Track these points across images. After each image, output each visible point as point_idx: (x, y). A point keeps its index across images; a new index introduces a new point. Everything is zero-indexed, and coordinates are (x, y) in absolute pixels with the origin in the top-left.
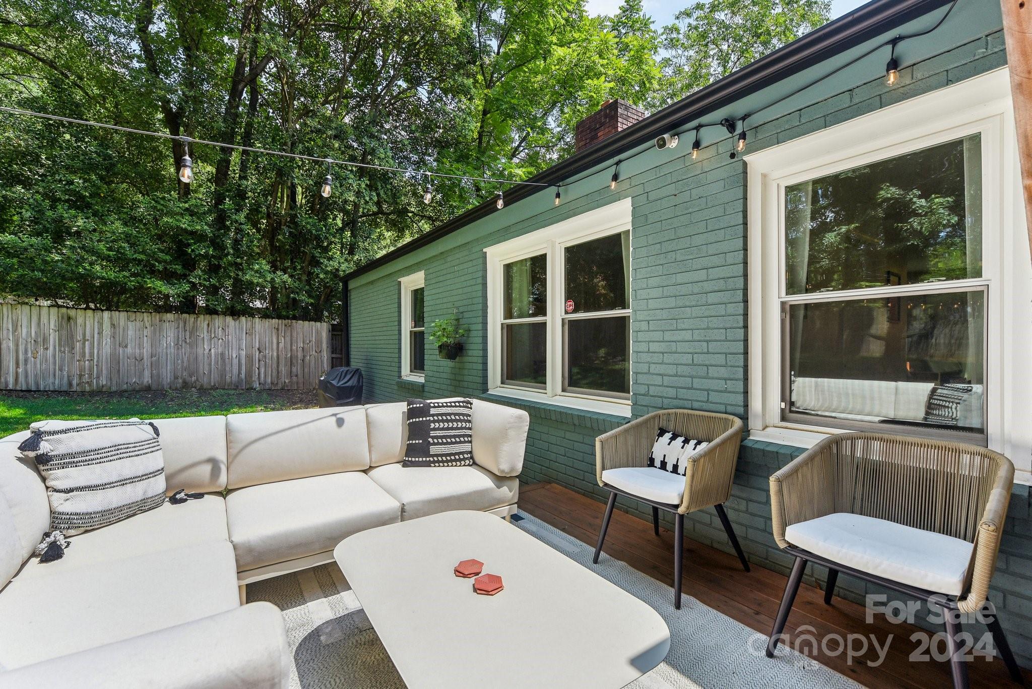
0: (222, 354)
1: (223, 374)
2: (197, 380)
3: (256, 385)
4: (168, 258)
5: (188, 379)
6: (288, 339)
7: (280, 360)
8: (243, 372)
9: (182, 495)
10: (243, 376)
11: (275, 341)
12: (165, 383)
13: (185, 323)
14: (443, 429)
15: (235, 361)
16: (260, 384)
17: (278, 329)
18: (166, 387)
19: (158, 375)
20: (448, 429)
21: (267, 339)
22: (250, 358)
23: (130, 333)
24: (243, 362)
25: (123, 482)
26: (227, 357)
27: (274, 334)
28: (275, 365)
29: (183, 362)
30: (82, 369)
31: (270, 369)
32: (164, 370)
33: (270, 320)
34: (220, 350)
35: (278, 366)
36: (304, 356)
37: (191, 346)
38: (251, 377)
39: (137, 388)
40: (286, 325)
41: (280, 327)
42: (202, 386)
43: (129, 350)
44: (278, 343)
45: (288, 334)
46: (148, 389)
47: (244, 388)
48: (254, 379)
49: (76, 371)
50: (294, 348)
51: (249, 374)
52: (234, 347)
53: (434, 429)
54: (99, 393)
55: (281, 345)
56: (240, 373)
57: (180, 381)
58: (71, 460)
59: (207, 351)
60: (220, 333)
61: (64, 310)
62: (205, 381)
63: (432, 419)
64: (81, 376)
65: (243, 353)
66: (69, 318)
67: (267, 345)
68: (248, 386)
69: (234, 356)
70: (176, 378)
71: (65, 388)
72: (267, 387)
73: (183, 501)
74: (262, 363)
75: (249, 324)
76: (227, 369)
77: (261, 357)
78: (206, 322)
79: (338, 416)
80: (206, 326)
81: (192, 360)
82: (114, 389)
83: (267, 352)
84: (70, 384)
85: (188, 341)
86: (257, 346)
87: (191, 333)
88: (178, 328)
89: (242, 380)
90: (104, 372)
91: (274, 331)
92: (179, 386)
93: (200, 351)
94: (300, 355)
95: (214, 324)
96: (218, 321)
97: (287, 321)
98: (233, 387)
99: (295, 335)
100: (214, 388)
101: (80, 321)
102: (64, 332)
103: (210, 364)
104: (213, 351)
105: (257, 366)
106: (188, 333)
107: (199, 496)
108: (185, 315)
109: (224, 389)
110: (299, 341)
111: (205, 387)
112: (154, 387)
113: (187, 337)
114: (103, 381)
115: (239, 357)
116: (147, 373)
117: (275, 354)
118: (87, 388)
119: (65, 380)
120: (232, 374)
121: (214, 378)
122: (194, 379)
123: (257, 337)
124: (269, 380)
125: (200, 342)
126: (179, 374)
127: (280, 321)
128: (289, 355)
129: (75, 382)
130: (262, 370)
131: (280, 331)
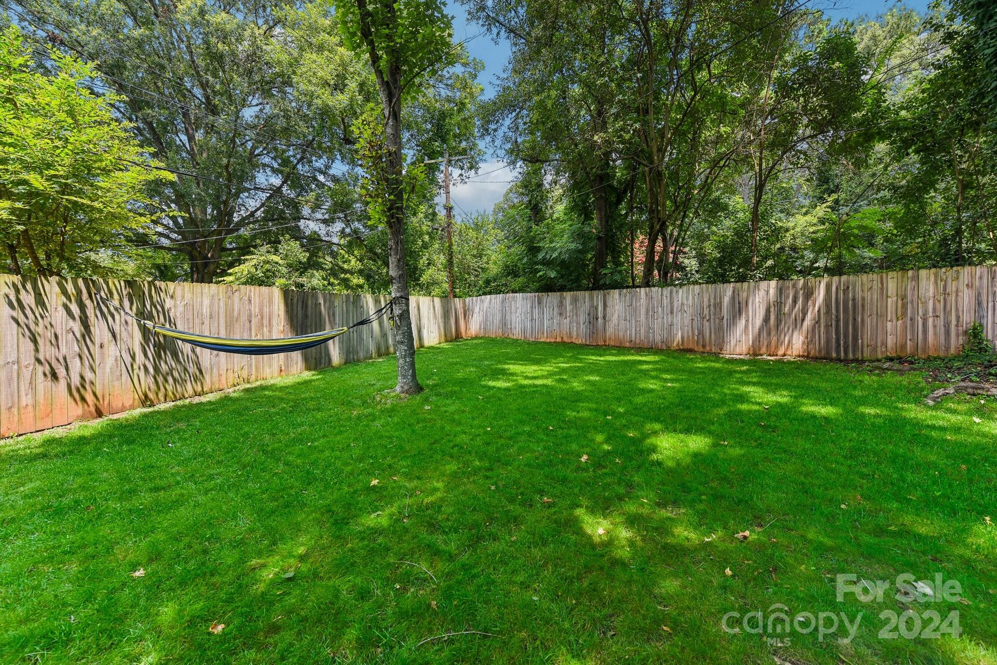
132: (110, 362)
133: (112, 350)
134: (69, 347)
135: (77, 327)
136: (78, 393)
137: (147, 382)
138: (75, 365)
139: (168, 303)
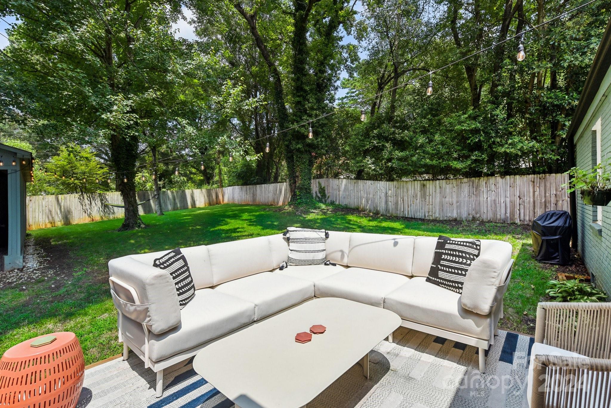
0: (495, 200)
1: (495, 213)
2: (480, 216)
3: (518, 221)
4: (459, 148)
5: (475, 215)
6: (542, 189)
7: (536, 204)
8: (508, 211)
9: (328, 263)
10: (508, 215)
11: (531, 191)
12: (463, 217)
13: (473, 183)
14: (449, 261)
15: (503, 205)
16: (520, 220)
17: (534, 182)
18: (464, 219)
19: (460, 213)
20: (452, 261)
21: (525, 189)
22: (513, 203)
23: (447, 190)
24: (508, 205)
25: (306, 252)
26: (497, 202)
27: (530, 185)
28: (532, 208)
29: (472, 205)
30: (429, 209)
31: (528, 211)
32: (463, 210)
33: (528, 176)
34: (493, 198)
35: (534, 209)
36: (557, 201)
37: (476, 196)
38: (514, 216)
39: (451, 219)
40: (540, 178)
41: (536, 180)
42: (483, 220)
43: (447, 199)
44: (534, 192)
45: (543, 185)
46: (455, 220)
47: (509, 222)
48: (516, 217)
49: (427, 210)
50: (547, 195)
51: (512, 214)
52: (502, 195)
53: (444, 260)
54: (435, 221)
55: (537, 193)
56: (506, 213)
57: (471, 216)
58: (297, 241)
59: (485, 199)
60: (493, 188)
61: (422, 182)
62: (484, 217)
63: (444, 251)
64: (429, 212)
65: (508, 200)
66: (424, 185)
67: (525, 193)
68: (512, 222)
69: (502, 202)
70: (469, 214)
71: (423, 218)
72: (526, 223)
73: (328, 265)
74: (522, 206)
75: (512, 180)
76: (498, 210)
77: (521, 203)
78: (485, 182)
79: (396, 240)
80: (484, 184)
81: (477, 204)
82: (441, 219)
83: (525, 198)
84: (425, 216)
85: (475, 193)
86: (518, 195)
87: (476, 189)
88: (470, 186)
89: (508, 217)
90: (437, 210)
91: (531, 183)
92: (470, 219)
93: (481, 199)
94: (553, 200)
95: (489, 182)
96: (492, 180)
97: (541, 175)
98: (502, 222)
99: (548, 185)
100: (489, 222)
101: (428, 186)
102: (422, 192)
103: (487, 207)
104: (489, 198)
105: (518, 208)
106: (475, 189)
107: (334, 265)
108: (473, 179)
109: (495, 223)
110: (552, 189)
111: (484, 220)
112: (458, 219)
113: (474, 191)
114: (437, 215)
115: (505, 202)
116: (455, 212)
117: (532, 200)
118: (431, 218)
119: (423, 214)
120: (501, 214)
121: (490, 216)
122: (478, 215)
123: (518, 188)
124: (527, 218)
125: (481, 193)
126: (470, 212)
127: (536, 176)
128: (543, 200)
129: (426, 215)
130: (522, 211)
131: (535, 183)
132: (95, 210)
133: (96, 208)
134: (88, 207)
135: (89, 203)
136: (90, 215)
137: (102, 214)
138: (89, 211)
139: (107, 197)
